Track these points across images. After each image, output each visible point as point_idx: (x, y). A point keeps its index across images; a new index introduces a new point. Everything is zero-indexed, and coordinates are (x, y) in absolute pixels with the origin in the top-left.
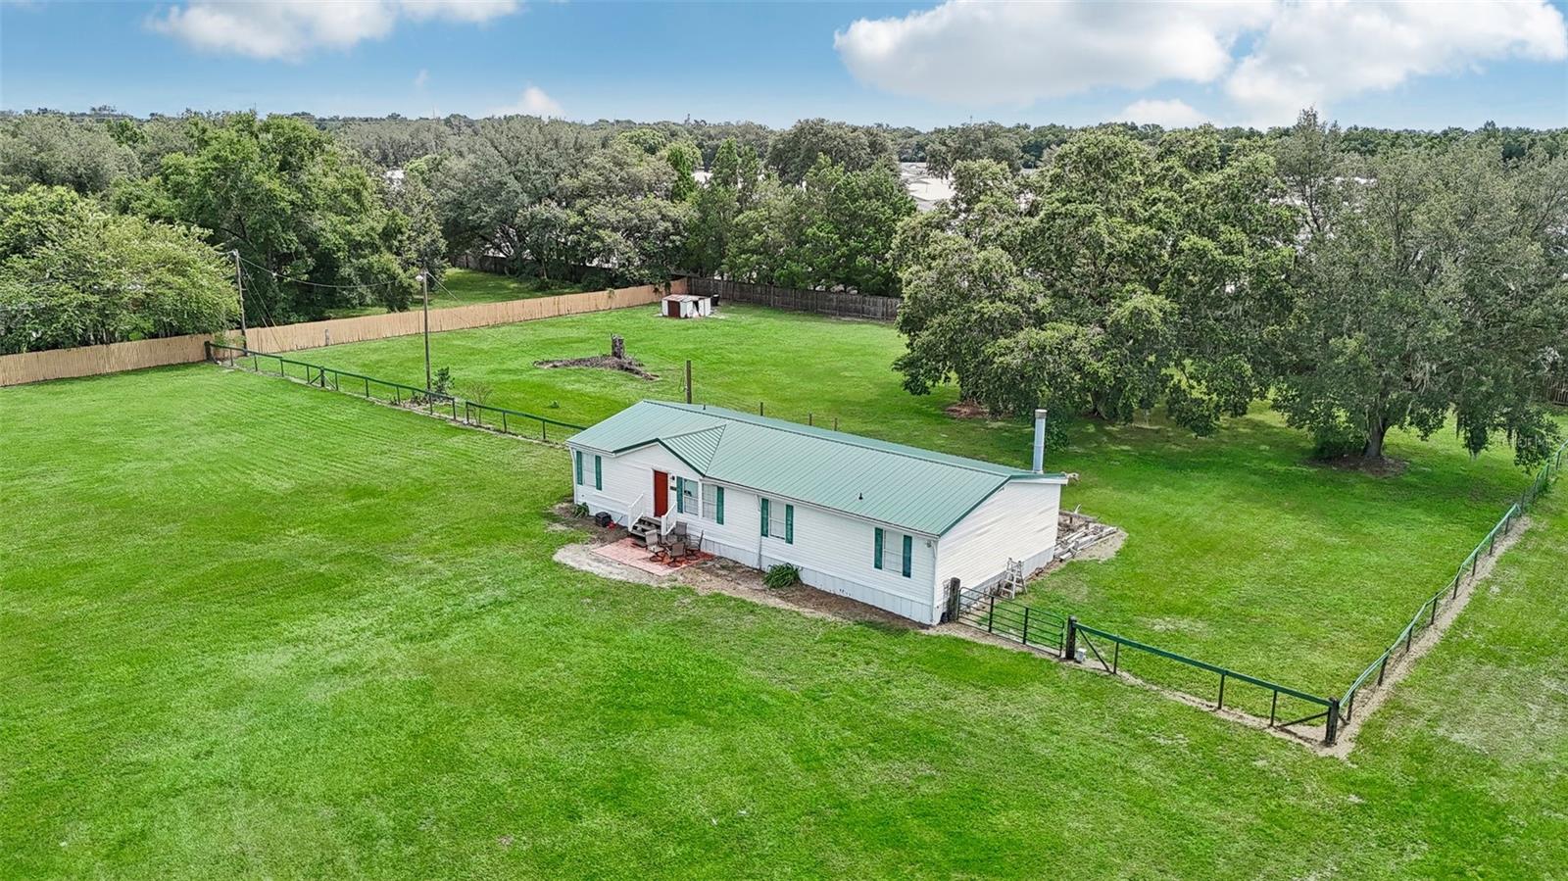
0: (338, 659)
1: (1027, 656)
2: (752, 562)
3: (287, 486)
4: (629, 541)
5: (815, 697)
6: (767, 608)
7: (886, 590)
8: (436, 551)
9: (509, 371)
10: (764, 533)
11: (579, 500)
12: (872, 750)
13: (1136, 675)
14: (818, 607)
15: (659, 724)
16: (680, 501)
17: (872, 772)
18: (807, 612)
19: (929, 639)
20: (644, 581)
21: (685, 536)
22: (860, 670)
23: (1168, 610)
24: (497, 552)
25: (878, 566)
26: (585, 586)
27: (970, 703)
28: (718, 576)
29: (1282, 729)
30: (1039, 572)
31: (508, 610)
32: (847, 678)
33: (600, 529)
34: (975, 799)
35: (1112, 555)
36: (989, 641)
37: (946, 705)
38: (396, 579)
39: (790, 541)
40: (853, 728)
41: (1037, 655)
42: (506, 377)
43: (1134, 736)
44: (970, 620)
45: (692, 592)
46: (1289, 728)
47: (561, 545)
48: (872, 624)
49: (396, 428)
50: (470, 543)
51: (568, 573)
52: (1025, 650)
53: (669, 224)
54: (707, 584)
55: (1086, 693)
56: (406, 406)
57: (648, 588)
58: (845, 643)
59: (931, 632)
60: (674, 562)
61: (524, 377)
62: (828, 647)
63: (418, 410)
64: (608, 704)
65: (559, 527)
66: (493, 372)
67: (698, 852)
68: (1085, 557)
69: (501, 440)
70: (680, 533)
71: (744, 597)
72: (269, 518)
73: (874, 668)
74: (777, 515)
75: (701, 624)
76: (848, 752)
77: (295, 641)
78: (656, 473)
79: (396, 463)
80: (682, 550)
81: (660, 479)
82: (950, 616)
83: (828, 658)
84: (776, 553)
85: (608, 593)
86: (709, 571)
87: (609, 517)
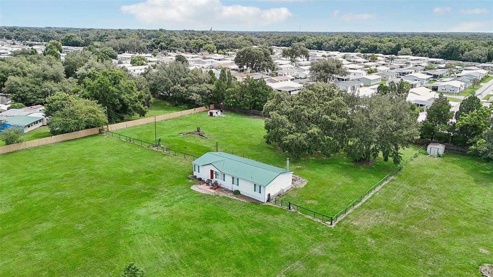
0: (154, 211)
1: (282, 209)
2: (231, 189)
3: (132, 171)
4: (206, 184)
5: (241, 217)
6: (233, 199)
7: (256, 195)
8: (167, 187)
9: (173, 136)
10: (233, 184)
11: (195, 175)
12: (251, 227)
13: (301, 212)
14: (243, 199)
15: (214, 222)
16: (216, 176)
17: (251, 230)
18: (241, 200)
19: (264, 205)
20: (209, 193)
21: (217, 184)
22: (250, 212)
23: (311, 199)
24: (179, 187)
25: (255, 191)
26: (198, 195)
27: (270, 218)
28: (224, 192)
29: (324, 222)
30: (288, 190)
31: (184, 200)
32: (248, 213)
33: (199, 181)
34: (268, 235)
35: (303, 186)
36: (275, 206)
37: (265, 218)
38: (161, 193)
39: (238, 185)
40: (248, 223)
41: (284, 208)
42: (172, 138)
43: (297, 224)
44: (272, 201)
45: (219, 196)
46: (326, 222)
47: (192, 185)
48: (253, 202)
49: (151, 154)
50: (173, 185)
51: (194, 192)
52: (282, 207)
53: (209, 91)
54: (222, 194)
55: (291, 216)
56: (152, 148)
57: (210, 195)
58: (248, 206)
59: (265, 204)
60: (215, 189)
61: (177, 138)
62: (245, 207)
63: (155, 149)
64: (205, 219)
65: (191, 181)
66: (169, 136)
67: (221, 244)
68: (298, 187)
69: (175, 158)
70: (216, 183)
71: (229, 197)
72: (131, 179)
73: (253, 211)
74: (235, 180)
75: (221, 203)
76: (247, 227)
77: (146, 207)
78: (211, 170)
79: (153, 165)
80: (216, 186)
81: (212, 172)
82: (268, 201)
83: (245, 209)
84: (235, 188)
85: (203, 196)
86: (222, 191)
87: (201, 179)
